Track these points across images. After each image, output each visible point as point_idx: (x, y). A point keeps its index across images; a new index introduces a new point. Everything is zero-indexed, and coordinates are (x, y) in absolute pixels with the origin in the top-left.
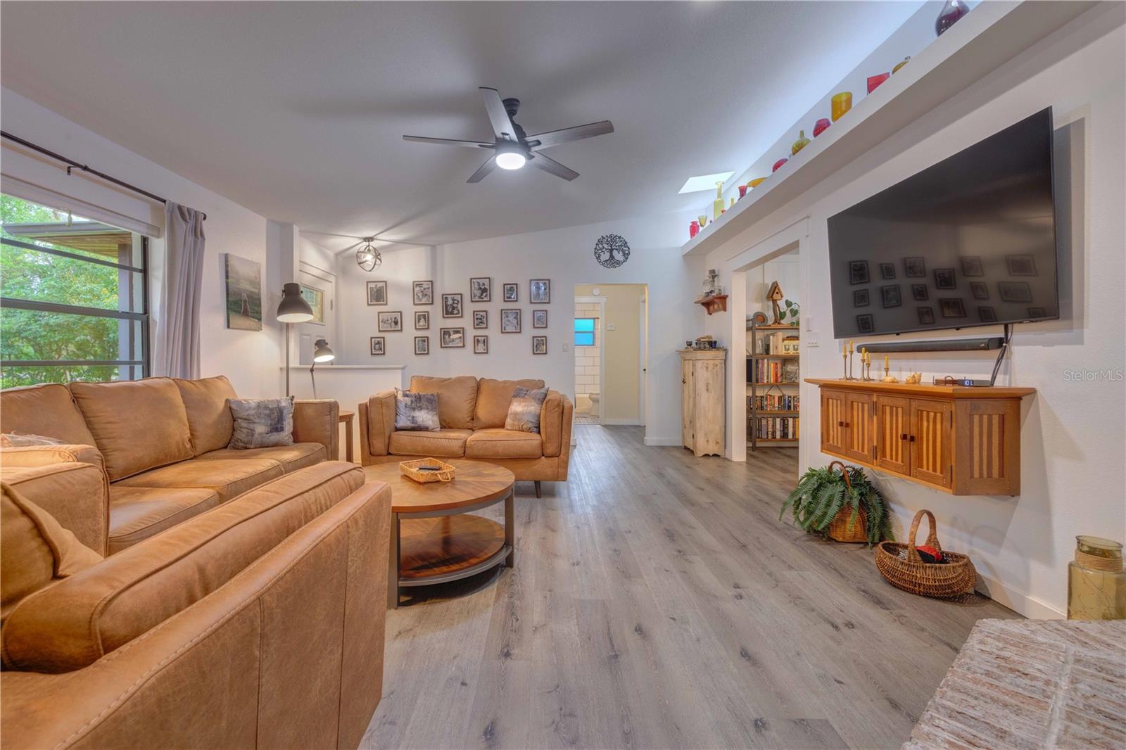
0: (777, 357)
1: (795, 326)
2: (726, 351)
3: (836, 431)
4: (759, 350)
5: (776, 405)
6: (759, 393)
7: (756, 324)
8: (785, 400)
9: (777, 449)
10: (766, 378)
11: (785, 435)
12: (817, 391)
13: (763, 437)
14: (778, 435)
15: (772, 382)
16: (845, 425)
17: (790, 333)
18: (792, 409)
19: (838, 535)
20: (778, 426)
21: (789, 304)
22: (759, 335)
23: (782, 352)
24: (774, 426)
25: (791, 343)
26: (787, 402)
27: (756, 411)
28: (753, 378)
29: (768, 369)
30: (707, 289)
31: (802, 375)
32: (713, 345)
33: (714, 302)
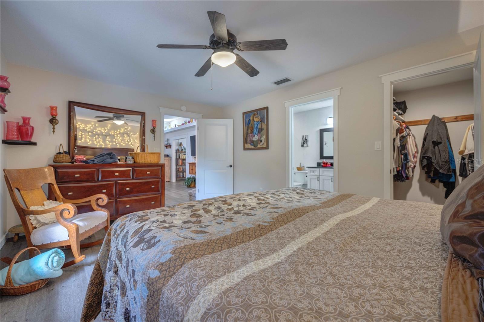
0: (181, 159)
1: (185, 152)
2: (171, 157)
3: (191, 170)
4: (178, 157)
5: (181, 170)
6: (178, 167)
7: (177, 151)
8: (183, 168)
9: (182, 180)
10: (179, 164)
11: (183, 176)
12: (188, 164)
14: (182, 176)
15: (181, 164)
16: (192, 169)
17: (184, 154)
19: (191, 186)
21: (184, 147)
22: (178, 154)
23: (183, 158)
24: (181, 174)
25: (184, 156)
27: (177, 171)
28: (177, 164)
29: (180, 162)
30: (166, 143)
31: (186, 162)
32: (168, 156)
33: (168, 146)
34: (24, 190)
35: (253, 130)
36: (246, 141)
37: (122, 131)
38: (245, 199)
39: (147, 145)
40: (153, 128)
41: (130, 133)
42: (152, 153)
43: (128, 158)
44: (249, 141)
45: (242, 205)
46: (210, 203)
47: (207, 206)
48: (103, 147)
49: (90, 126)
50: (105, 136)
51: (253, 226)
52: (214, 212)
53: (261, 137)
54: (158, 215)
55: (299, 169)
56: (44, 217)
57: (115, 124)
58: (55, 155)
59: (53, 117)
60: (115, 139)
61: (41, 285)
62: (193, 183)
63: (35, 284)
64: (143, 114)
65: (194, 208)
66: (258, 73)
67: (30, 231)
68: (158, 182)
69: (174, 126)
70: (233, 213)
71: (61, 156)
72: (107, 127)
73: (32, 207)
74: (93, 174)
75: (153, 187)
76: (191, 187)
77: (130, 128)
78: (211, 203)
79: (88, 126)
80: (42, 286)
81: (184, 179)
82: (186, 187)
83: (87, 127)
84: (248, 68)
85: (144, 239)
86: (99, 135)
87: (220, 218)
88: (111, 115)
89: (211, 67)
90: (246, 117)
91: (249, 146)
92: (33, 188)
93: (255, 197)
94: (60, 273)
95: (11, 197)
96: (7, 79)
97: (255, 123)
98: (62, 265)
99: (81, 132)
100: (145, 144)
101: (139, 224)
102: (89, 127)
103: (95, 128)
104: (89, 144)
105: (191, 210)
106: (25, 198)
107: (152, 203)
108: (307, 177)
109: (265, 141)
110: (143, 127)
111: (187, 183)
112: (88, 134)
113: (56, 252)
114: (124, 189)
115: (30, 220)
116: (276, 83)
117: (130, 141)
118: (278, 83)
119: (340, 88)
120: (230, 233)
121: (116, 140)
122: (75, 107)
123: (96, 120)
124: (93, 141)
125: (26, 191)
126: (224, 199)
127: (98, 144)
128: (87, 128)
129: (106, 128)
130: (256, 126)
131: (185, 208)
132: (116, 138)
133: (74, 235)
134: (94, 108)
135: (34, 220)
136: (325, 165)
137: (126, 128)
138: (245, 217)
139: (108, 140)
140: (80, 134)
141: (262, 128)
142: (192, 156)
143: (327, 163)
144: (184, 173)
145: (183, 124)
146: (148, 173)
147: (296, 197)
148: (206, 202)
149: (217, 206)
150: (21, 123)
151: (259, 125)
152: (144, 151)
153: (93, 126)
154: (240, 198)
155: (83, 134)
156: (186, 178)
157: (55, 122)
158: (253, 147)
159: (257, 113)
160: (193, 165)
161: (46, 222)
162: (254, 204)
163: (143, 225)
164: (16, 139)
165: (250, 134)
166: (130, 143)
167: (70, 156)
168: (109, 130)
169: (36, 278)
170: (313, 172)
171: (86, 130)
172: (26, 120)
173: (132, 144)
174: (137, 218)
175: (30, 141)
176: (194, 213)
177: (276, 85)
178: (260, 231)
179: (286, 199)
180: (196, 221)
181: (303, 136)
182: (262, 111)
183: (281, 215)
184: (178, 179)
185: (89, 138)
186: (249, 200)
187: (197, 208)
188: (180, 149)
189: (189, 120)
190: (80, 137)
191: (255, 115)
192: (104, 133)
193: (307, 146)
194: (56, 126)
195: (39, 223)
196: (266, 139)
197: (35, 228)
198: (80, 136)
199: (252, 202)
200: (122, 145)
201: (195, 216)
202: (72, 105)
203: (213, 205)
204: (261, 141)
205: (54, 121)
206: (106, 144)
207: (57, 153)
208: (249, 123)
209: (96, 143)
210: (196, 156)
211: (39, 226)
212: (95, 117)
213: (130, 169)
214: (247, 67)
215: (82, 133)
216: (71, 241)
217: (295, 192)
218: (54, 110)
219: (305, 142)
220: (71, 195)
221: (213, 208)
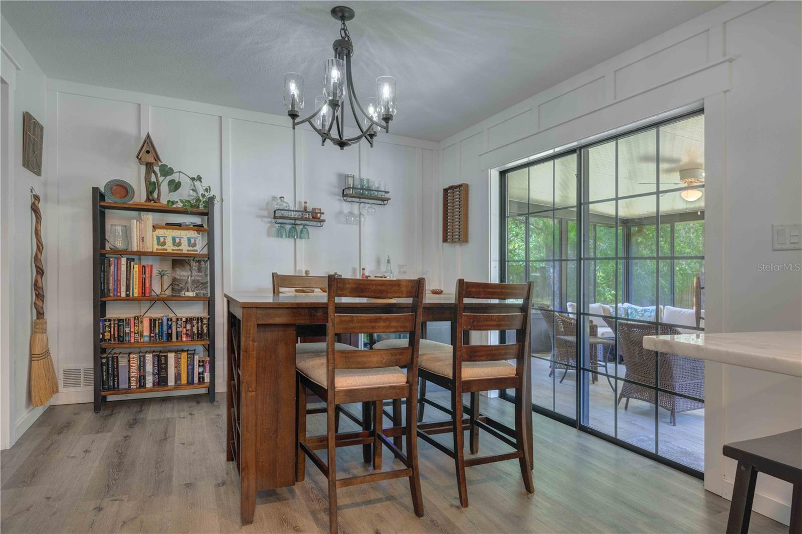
5: (146, 333)
8: (161, 324)
10: (123, 289)
13: (121, 386)
15: (136, 295)
18: (174, 339)
20: (149, 368)
21: (167, 171)
24: (142, 366)
26: (165, 328)
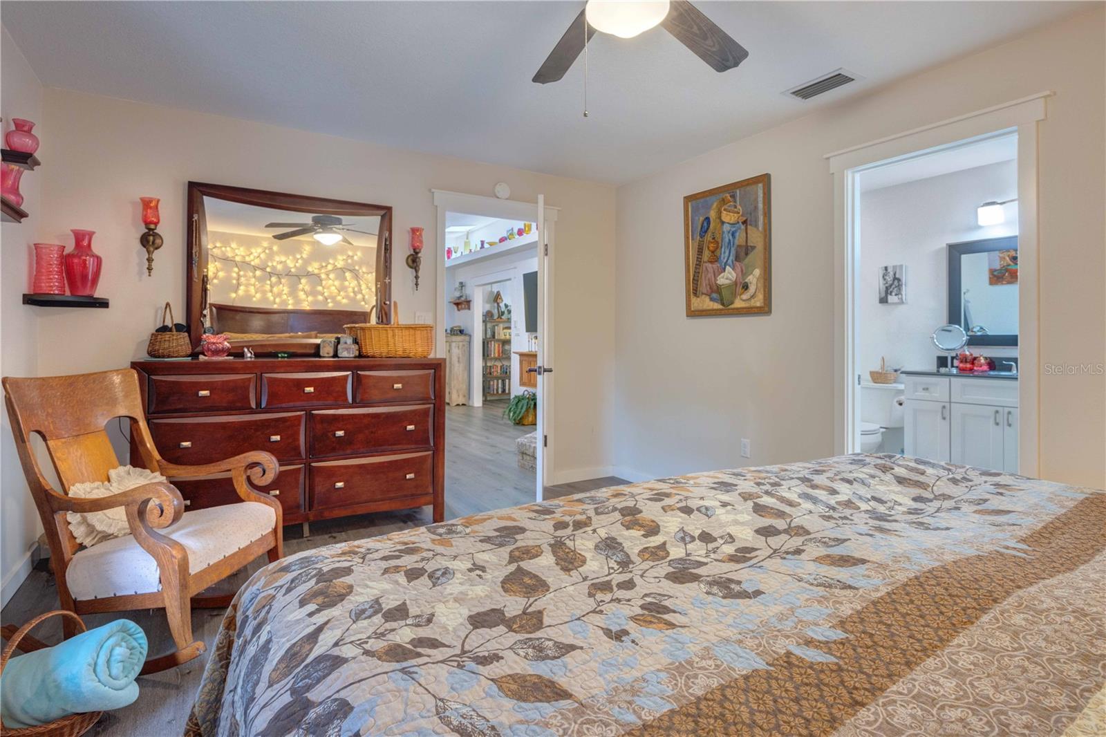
0: (499, 340)
1: (509, 320)
2: (470, 336)
4: (489, 335)
5: (499, 371)
6: (489, 364)
7: (488, 316)
8: (503, 368)
9: (500, 401)
10: (493, 354)
11: (504, 391)
12: (517, 357)
13: (492, 393)
14: (500, 391)
15: (496, 356)
17: (506, 325)
18: (508, 374)
19: (526, 422)
20: (500, 385)
21: (506, 306)
22: (489, 325)
23: (503, 337)
24: (497, 385)
25: (507, 331)
26: (505, 369)
27: (487, 375)
28: (486, 355)
29: (494, 348)
30: (457, 294)
31: (512, 350)
32: (461, 332)
33: (462, 303)
34: (58, 438)
35: (718, 253)
36: (694, 288)
37: (340, 264)
38: (706, 503)
39: (395, 303)
40: (412, 252)
41: (360, 267)
42: (408, 328)
43: (342, 341)
44: (704, 287)
45: (697, 533)
46: (578, 517)
47: (569, 531)
48: (290, 307)
49: (259, 250)
50: (294, 277)
51: (761, 665)
52: (595, 566)
53: (744, 274)
54: (386, 571)
55: (878, 377)
56: (105, 517)
57: (318, 242)
58: (153, 334)
59: (150, 229)
60: (321, 285)
61: (80, 730)
62: (531, 411)
63: (62, 728)
64: (386, 213)
65: (523, 541)
66: (744, 54)
67: (67, 556)
68: (426, 412)
69: (479, 246)
70: (668, 577)
71: (167, 336)
72: (301, 253)
73: (78, 485)
74: (246, 389)
75: (411, 427)
76: (523, 425)
77: (359, 254)
78: (584, 517)
79: (253, 250)
80: (82, 733)
81: (505, 397)
82: (511, 423)
83: (252, 253)
84: (709, 42)
85: (308, 705)
86: (279, 276)
87: (619, 601)
88: (306, 218)
89: (586, 48)
90: (695, 210)
91: (706, 303)
92: (82, 431)
93: (746, 497)
94: (130, 693)
95: (21, 459)
96: (31, 129)
97: (726, 228)
98: (138, 669)
99: (236, 269)
100: (390, 300)
101: (311, 615)
102: (256, 255)
103: (271, 256)
104: (254, 299)
105: (509, 549)
106: (59, 459)
107: (408, 476)
108: (901, 404)
109: (761, 285)
110: (386, 249)
111: (515, 413)
112: (254, 273)
113: (124, 630)
114: (330, 434)
115: (69, 523)
116: (796, 93)
117: (360, 291)
118: (806, 92)
119: (1048, 93)
120: (667, 708)
121: (324, 288)
122: (204, 197)
123: (270, 233)
124: (264, 293)
125: (63, 440)
126: (631, 503)
127: (278, 300)
128: (252, 257)
129: (298, 256)
130: (727, 237)
131: (487, 540)
132: (324, 283)
133: (175, 580)
134: (245, 198)
135: (79, 524)
136: (968, 367)
137: (350, 253)
138: (719, 603)
139: (303, 290)
140: (234, 275)
141: (750, 244)
142: (527, 334)
143: (974, 360)
144: (507, 381)
145: (502, 240)
146: (396, 386)
147: (899, 499)
148: (564, 514)
149: (603, 533)
150: (70, 247)
151: (737, 234)
152: (388, 322)
153: (267, 251)
154: (687, 498)
155: (242, 273)
156: (512, 396)
157: (153, 242)
158: (717, 306)
159: (733, 196)
160: (531, 359)
161: (110, 531)
162: (746, 536)
163: (320, 629)
164: (56, 292)
165: (709, 265)
166: (359, 297)
167: (190, 336)
168: (307, 262)
169: (64, 710)
170: (926, 389)
171: (248, 264)
172: (82, 240)
173: (364, 299)
174: (313, 581)
175: (91, 297)
176: (519, 569)
177: (798, 102)
178: (797, 701)
179: (864, 506)
180: (524, 613)
181: (886, 268)
182: (748, 188)
183: (874, 603)
184: (488, 399)
185: (254, 285)
186: (722, 511)
187: (531, 543)
188: (495, 312)
189: (520, 224)
190: (234, 282)
191: (723, 201)
192: (293, 270)
193: (902, 302)
194: (156, 255)
195: (92, 532)
196: (762, 281)
197: (82, 547)
198: (234, 279)
199: (736, 522)
200: (339, 303)
201: (523, 584)
202: (197, 193)
203: (589, 529)
204: (746, 287)
205: (151, 238)
206: (298, 301)
207: (158, 327)
208: (704, 231)
209: (272, 298)
210: (539, 333)
211: (93, 542)
212: (267, 226)
213: (347, 376)
214: (705, 38)
215: (240, 271)
216: (165, 595)
217: (888, 477)
218: (151, 208)
219: (892, 286)
220: (186, 448)
221: (591, 545)
